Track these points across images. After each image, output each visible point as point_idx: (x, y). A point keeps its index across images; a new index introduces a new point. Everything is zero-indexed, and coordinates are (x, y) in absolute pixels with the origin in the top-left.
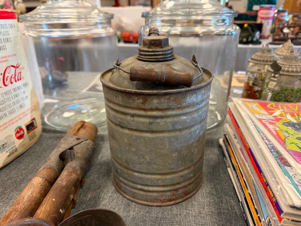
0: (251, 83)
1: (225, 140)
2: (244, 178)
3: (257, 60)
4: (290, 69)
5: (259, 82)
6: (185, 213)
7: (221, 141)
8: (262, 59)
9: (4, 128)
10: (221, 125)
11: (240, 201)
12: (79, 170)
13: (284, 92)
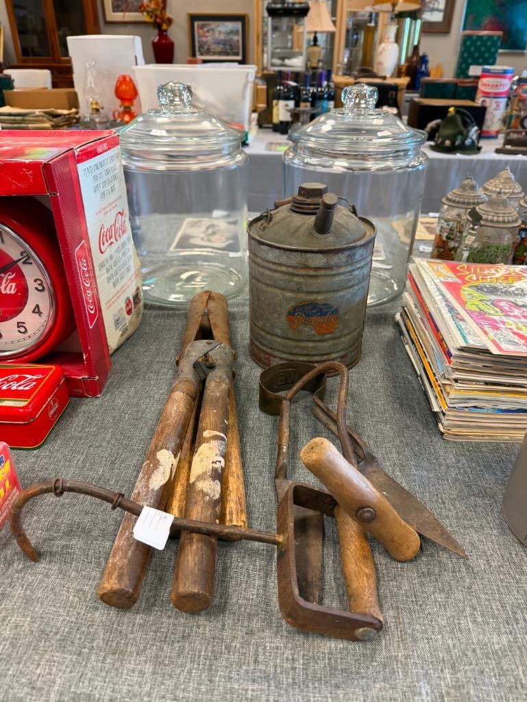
0: (445, 235)
1: (404, 314)
2: (424, 349)
3: (454, 201)
4: (495, 219)
5: (456, 235)
6: (356, 386)
7: (398, 317)
8: (461, 200)
9: (118, 298)
10: (399, 298)
11: (419, 373)
13: (486, 250)
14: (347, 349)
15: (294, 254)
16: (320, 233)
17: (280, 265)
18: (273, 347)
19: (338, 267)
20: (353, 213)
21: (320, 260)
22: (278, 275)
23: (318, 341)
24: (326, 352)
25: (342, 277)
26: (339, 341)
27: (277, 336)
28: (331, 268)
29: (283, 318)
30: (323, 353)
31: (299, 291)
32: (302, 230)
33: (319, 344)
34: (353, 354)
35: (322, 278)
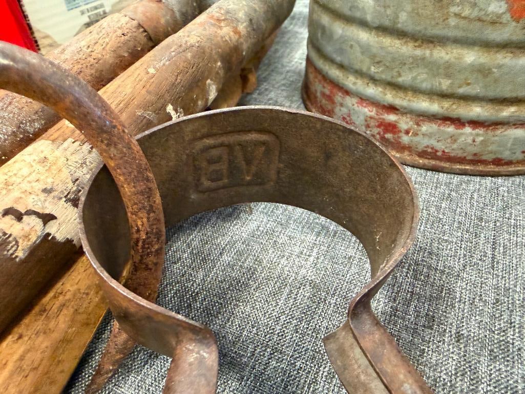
12: (245, 24)
18: (346, 62)
27: (363, 24)
30: (508, 94)
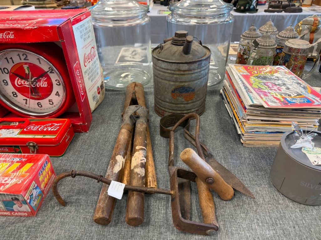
0: (242, 52)
1: (224, 90)
2: (234, 105)
3: (246, 37)
4: (265, 44)
5: (247, 52)
6: (203, 123)
7: (221, 91)
8: (249, 36)
9: (94, 87)
10: (222, 82)
11: (231, 117)
13: (261, 59)
14: (199, 107)
15: (173, 64)
16: (185, 54)
17: (168, 69)
18: (165, 107)
19: (194, 70)
20: (200, 44)
21: (185, 67)
22: (167, 75)
23: (186, 104)
24: (190, 109)
25: (196, 74)
26: (195, 103)
27: (167, 102)
28: (191, 70)
29: (170, 94)
30: (188, 109)
31: (176, 81)
32: (177, 53)
33: (186, 105)
34: (201, 109)
35: (187, 75)
